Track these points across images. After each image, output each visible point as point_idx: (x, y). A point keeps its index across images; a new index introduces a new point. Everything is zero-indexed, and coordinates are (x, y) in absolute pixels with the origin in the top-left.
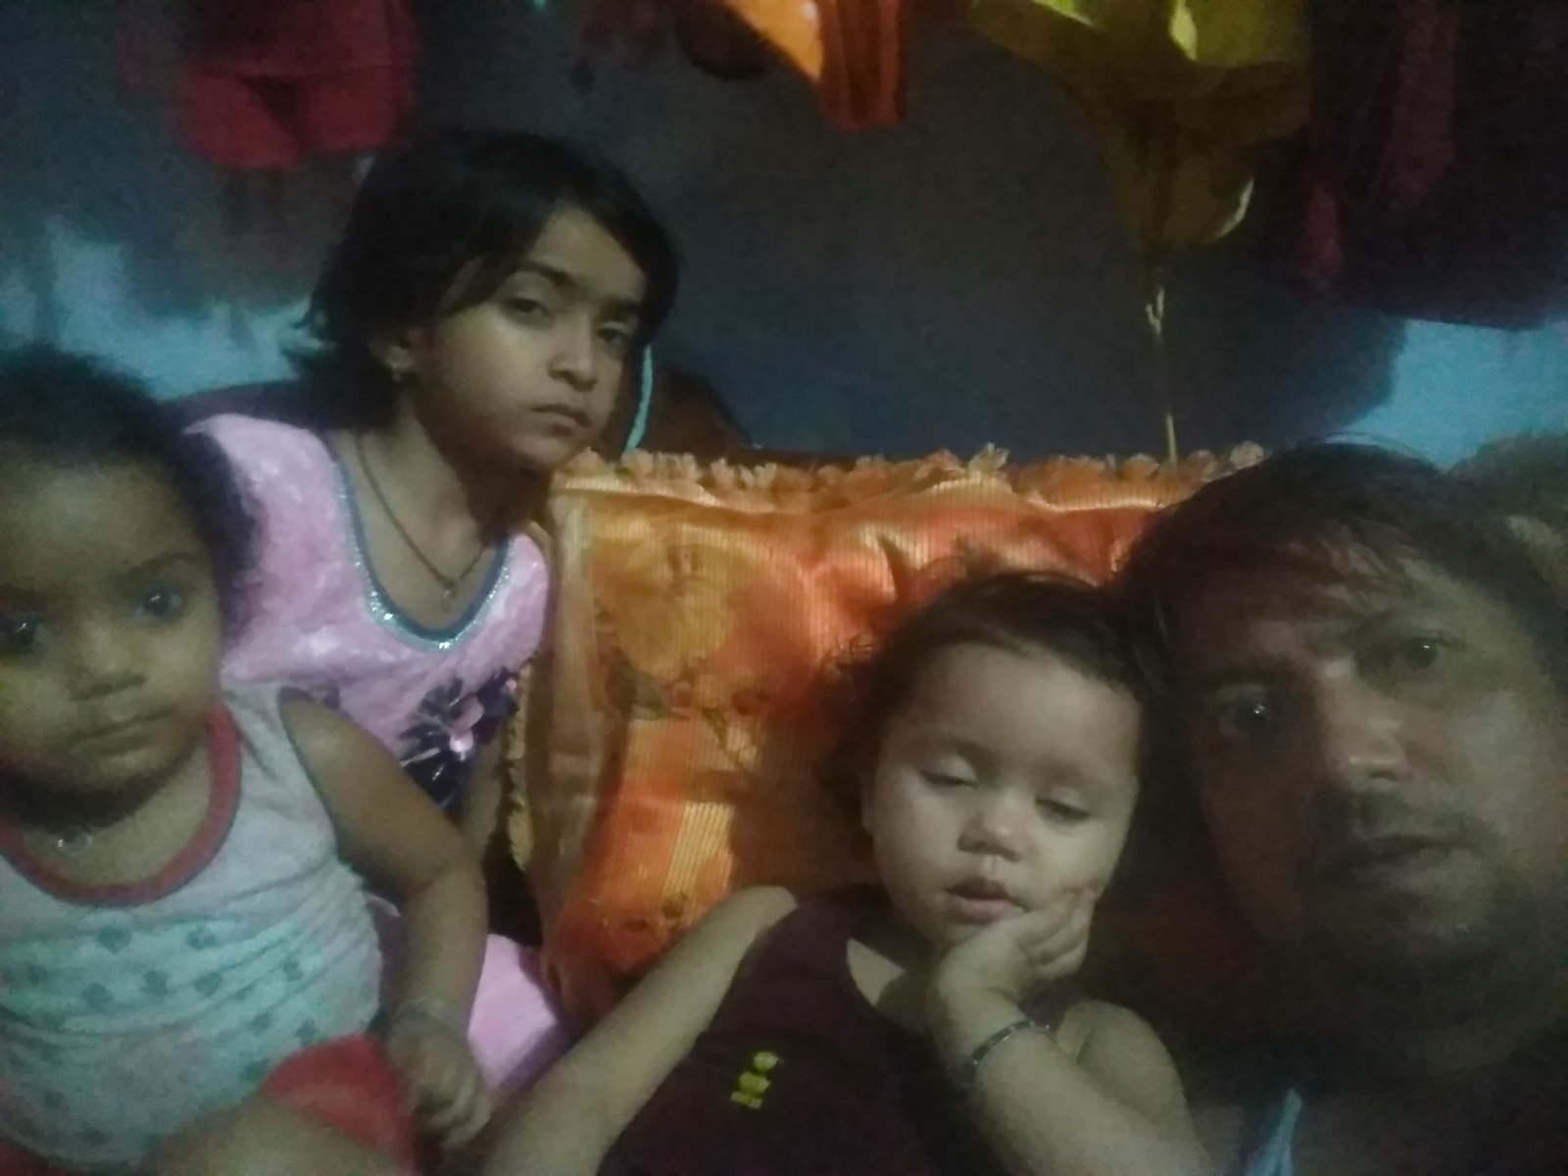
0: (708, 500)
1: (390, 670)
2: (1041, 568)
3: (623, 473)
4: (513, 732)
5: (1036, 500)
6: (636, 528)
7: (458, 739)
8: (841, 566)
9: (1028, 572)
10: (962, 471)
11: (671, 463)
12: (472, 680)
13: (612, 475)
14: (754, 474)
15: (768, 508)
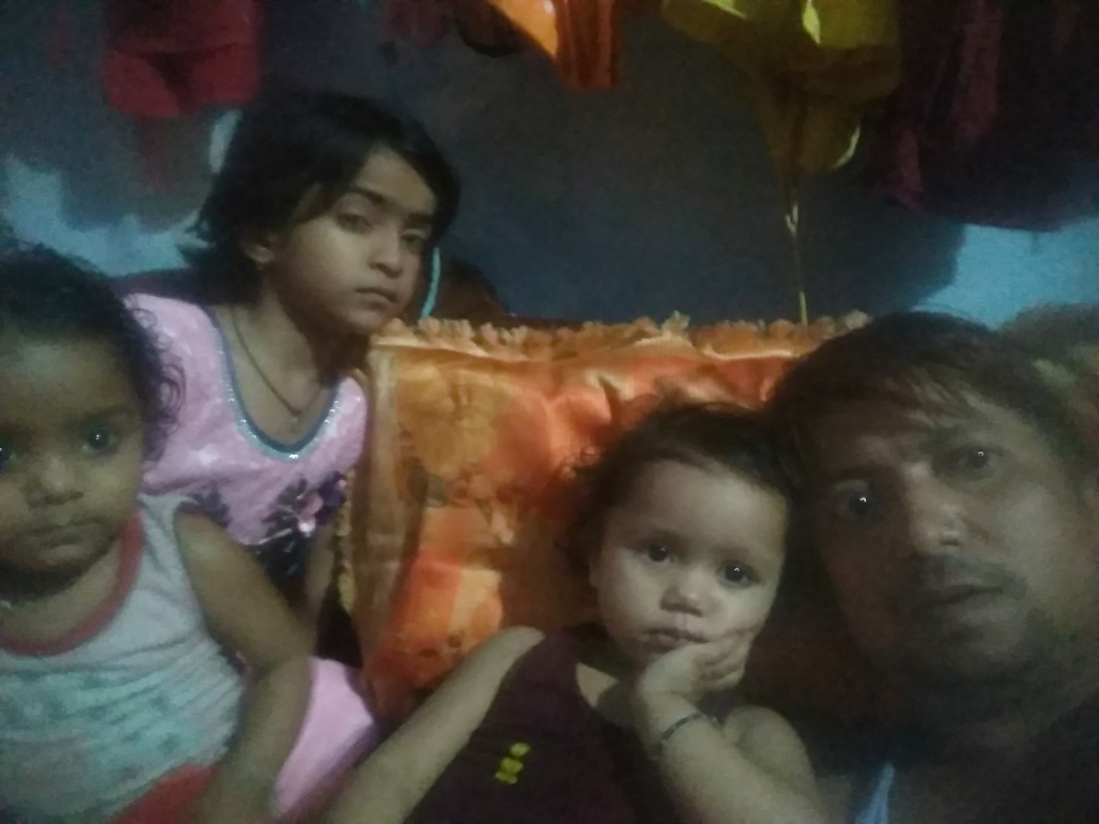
0: (479, 352)
1: (255, 475)
2: (714, 400)
3: (419, 333)
4: (342, 516)
5: (708, 351)
6: (428, 372)
7: (304, 522)
8: (573, 398)
9: (705, 404)
10: (657, 331)
11: (452, 327)
12: (314, 480)
13: (411, 334)
14: (512, 334)
15: (521, 358)
